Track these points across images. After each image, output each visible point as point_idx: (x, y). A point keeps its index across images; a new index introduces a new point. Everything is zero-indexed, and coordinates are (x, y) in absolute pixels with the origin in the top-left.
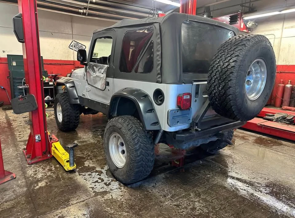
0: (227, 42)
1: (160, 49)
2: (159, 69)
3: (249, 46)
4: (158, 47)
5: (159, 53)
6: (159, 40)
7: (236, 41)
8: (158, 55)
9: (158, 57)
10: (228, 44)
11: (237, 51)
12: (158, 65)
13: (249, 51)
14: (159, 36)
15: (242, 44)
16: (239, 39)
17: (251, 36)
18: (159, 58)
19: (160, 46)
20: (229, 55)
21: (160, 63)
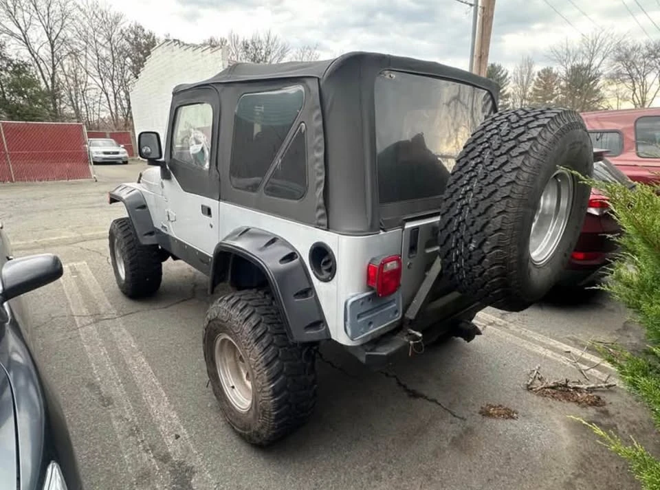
0: (488, 128)
1: (322, 145)
2: (320, 195)
3: (545, 143)
4: (317, 140)
5: (320, 155)
6: (320, 123)
7: (513, 128)
8: (317, 160)
9: (318, 165)
10: (490, 134)
11: (517, 156)
12: (318, 185)
13: (546, 155)
14: (318, 112)
15: (530, 136)
16: (518, 121)
17: (548, 115)
18: (320, 167)
19: (321, 137)
20: (496, 165)
21: (321, 181)
